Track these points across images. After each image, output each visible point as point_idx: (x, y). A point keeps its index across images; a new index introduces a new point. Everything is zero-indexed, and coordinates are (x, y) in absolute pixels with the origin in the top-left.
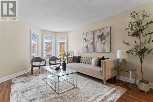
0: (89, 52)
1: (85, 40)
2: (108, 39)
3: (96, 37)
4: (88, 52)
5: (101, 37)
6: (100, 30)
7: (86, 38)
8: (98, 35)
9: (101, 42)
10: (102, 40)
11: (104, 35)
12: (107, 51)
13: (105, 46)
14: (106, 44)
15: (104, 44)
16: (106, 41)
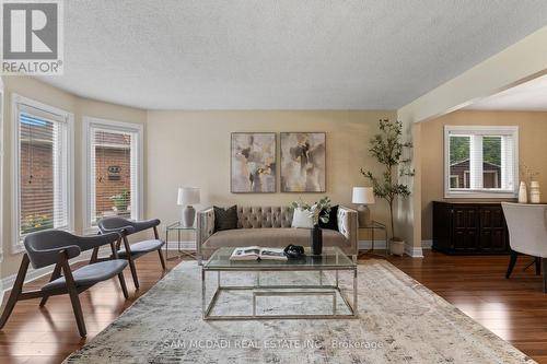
0: (261, 193)
1: (246, 153)
2: (320, 160)
3: (288, 150)
4: (257, 191)
5: (303, 153)
6: (300, 135)
7: (249, 150)
8: (295, 146)
9: (302, 167)
10: (304, 162)
11: (311, 149)
12: (318, 190)
13: (312, 178)
14: (316, 172)
15: (310, 171)
16: (315, 165)
